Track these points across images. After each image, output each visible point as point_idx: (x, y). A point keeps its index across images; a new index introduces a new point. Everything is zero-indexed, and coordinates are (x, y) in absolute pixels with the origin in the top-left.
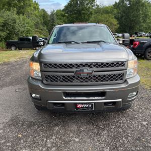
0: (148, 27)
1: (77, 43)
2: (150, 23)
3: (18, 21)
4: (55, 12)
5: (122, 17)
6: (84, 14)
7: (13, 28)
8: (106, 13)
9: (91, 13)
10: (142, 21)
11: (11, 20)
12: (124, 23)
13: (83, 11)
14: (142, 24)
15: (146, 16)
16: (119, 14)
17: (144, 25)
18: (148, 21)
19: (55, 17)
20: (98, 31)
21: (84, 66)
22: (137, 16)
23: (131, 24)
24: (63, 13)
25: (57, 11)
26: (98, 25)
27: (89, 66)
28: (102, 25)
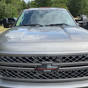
0: (86, 11)
1: (41, 26)
2: (87, 9)
3: (6, 8)
4: (30, 2)
5: (71, 5)
6: (48, 3)
7: (3, 12)
8: (61, 3)
9: (52, 3)
10: (83, 8)
11: (2, 7)
12: (72, 9)
13: (47, 2)
14: (83, 10)
15: (85, 5)
16: (69, 4)
17: (84, 10)
18: (86, 8)
19: (30, 5)
20: (59, 15)
21: (47, 60)
22: (80, 5)
23: (76, 10)
24: (35, 3)
25: (32, 1)
26: (59, 9)
27: (54, 60)
28: (63, 9)
